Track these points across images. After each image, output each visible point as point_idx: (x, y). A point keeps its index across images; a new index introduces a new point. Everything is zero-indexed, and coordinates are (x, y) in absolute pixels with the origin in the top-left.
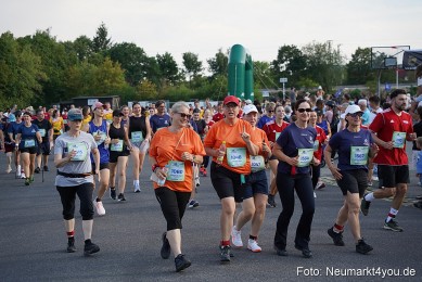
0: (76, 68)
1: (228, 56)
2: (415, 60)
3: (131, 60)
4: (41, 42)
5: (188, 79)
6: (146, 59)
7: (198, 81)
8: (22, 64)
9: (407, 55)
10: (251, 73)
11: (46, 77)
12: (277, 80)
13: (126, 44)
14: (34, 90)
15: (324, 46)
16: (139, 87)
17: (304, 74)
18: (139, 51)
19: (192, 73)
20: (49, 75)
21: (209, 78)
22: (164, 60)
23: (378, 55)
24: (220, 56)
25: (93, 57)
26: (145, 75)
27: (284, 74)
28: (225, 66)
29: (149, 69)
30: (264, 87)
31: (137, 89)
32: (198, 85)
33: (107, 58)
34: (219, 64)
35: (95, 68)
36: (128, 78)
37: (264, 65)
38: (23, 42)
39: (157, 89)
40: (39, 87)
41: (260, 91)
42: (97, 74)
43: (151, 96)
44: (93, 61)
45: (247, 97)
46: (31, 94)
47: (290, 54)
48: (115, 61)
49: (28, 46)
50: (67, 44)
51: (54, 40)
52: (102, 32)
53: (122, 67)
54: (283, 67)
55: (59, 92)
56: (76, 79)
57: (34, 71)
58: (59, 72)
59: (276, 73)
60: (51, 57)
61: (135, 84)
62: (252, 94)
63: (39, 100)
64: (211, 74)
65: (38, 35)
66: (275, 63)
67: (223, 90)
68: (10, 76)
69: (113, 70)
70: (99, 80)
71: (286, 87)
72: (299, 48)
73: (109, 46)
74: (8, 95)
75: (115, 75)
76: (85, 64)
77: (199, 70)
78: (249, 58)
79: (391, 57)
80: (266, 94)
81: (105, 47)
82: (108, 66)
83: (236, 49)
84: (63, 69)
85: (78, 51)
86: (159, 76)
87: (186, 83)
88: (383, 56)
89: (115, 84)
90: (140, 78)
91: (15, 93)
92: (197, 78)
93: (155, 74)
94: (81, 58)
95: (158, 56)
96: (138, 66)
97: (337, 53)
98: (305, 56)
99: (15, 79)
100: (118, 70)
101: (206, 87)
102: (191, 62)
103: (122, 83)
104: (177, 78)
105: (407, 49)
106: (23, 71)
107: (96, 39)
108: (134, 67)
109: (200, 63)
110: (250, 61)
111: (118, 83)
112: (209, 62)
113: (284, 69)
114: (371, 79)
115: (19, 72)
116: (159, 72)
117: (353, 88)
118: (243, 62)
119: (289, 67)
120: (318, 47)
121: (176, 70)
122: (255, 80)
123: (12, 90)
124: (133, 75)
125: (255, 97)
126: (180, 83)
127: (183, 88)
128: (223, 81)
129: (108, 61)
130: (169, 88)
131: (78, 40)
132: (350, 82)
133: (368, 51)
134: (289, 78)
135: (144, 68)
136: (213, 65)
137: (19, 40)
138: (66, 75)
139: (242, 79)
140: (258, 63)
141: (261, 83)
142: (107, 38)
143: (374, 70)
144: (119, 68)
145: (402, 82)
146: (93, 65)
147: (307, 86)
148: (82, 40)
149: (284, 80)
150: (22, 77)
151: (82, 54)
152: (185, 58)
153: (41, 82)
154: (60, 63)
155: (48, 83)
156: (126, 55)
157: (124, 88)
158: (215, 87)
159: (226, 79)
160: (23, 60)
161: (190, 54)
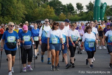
0: (37, 9)
1: (94, 4)
3: (57, 6)
5: (78, 13)
6: (62, 6)
7: (82, 14)
8: (18, 8)
11: (26, 13)
14: (22, 17)
16: (60, 16)
18: (60, 3)
19: (80, 11)
20: (27, 12)
21: (86, 12)
22: (69, 6)
24: (90, 4)
25: (43, 5)
26: (62, 12)
28: (93, 8)
29: (64, 9)
30: (108, 15)
31: (59, 17)
32: (82, 15)
33: (48, 6)
34: (90, 7)
35: (44, 9)
36: (56, 13)
39: (66, 17)
40: (24, 16)
41: (106, 17)
42: (45, 11)
45: (100, 19)
46: (21, 19)
48: (51, 7)
49: (20, 1)
50: (34, 1)
53: (54, 9)
55: (31, 18)
58: (31, 11)
60: (28, 5)
61: (58, 15)
62: (103, 18)
63: (24, 21)
64: (87, 11)
67: (92, 17)
68: (14, 12)
69: (50, 10)
70: (45, 14)
73: (49, 1)
75: (51, 12)
76: (40, 8)
77: (82, 9)
78: (102, 4)
80: (108, 18)
82: (48, 9)
84: (32, 9)
86: (67, 12)
87: (77, 14)
89: (51, 15)
90: (60, 13)
91: (16, 18)
92: (81, 12)
93: (66, 11)
94: (39, 6)
95: (67, 4)
96: (59, 8)
99: (15, 14)
100: (52, 10)
101: (85, 16)
102: (79, 6)
103: (54, 15)
104: (74, 12)
106: (18, 11)
108: (58, 9)
109: (83, 7)
111: (52, 15)
112: (86, 6)
115: (17, 11)
116: (67, 10)
118: (100, 6)
121: (74, 9)
123: (15, 17)
124: (57, 12)
125: (104, 19)
126: (75, 14)
127: (76, 16)
130: (71, 16)
135: (61, 9)
136: (88, 7)
138: (33, 12)
139: (99, 12)
141: (107, 14)
144: (52, 9)
146: (43, 8)
150: (18, 13)
151: (39, 4)
152: (77, 5)
153: (25, 14)
154: (31, 8)
155: (27, 15)
156: (55, 4)
157: (54, 17)
158: (89, 15)
159: (92, 12)
160: (18, 6)
161: (79, 3)
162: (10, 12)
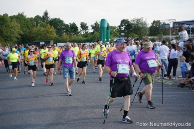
0: (35, 29)
1: (100, 24)
2: (177, 25)
3: (58, 25)
4: (20, 18)
5: (82, 33)
6: (65, 25)
7: (87, 35)
8: (12, 27)
9: (175, 23)
10: (109, 31)
11: (22, 32)
12: (120, 34)
13: (56, 19)
14: (17, 38)
15: (140, 20)
17: (132, 31)
18: (61, 22)
19: (84, 31)
20: (23, 32)
21: (92, 33)
22: (73, 25)
23: (162, 23)
24: (96, 24)
25: (42, 24)
26: (64, 32)
27: (123, 31)
28: (98, 28)
29: (66, 29)
30: (115, 37)
31: (61, 38)
32: (87, 36)
33: (48, 25)
34: (96, 27)
35: (43, 29)
36: (57, 33)
37: (114, 28)
38: (12, 18)
39: (69, 37)
40: (19, 37)
41: (113, 38)
42: (44, 31)
43: (67, 40)
44: (42, 26)
45: (107, 41)
46: (16, 40)
47: (126, 23)
48: (51, 26)
49: (14, 20)
50: (31, 19)
51: (25, 17)
52: (46, 14)
53: (54, 29)
54: (123, 28)
55: (28, 39)
56: (35, 33)
57: (17, 30)
58: (28, 31)
59: (120, 31)
60: (24, 24)
61: (60, 35)
64: (92, 31)
65: (19, 14)
66: (119, 27)
67: (98, 38)
68: (7, 32)
69: (50, 30)
70: (45, 34)
71: (124, 37)
72: (130, 21)
73: (49, 19)
74: (6, 40)
75: (52, 32)
76: (39, 27)
77: (87, 30)
78: (108, 24)
79: (168, 24)
80: (115, 40)
81: (47, 20)
82: (48, 28)
83: (103, 21)
84: (29, 29)
85: (36, 22)
86: (70, 32)
87: (82, 35)
88: (164, 24)
89: (51, 36)
90: (62, 33)
91: (9, 39)
92: (86, 33)
94: (37, 24)
95: (70, 24)
96: (61, 28)
97: (145, 23)
98: (132, 24)
99: (9, 34)
100: (53, 29)
101: (90, 37)
102: (84, 26)
103: (55, 35)
104: (78, 33)
105: (174, 21)
106: (12, 30)
107: (43, 17)
108: (59, 28)
109: (88, 27)
110: (109, 26)
111: (53, 35)
112: (91, 26)
113: (123, 29)
114: (159, 33)
116: (70, 30)
117: (152, 37)
118: (106, 26)
119: (125, 28)
120: (137, 20)
121: (77, 30)
122: (111, 33)
123: (8, 38)
124: (59, 32)
125: (111, 41)
126: (79, 35)
127: (81, 37)
128: (97, 34)
129: (49, 26)
130: (74, 37)
131: (36, 17)
132: (151, 34)
133: (158, 22)
134: (125, 33)
135: (64, 29)
136: (93, 28)
137: (10, 17)
138: (31, 31)
139: (106, 33)
140: (112, 27)
141: (113, 35)
142: (48, 16)
143: (160, 30)
145: (172, 35)
146: (42, 28)
147: (133, 36)
148: (38, 17)
149: (123, 34)
150: (12, 33)
151: (37, 23)
152: (81, 24)
153: (20, 35)
154: (28, 27)
155: (23, 35)
156: (56, 23)
157: (55, 37)
158: (94, 37)
159: (98, 33)
160: (12, 25)
161: (83, 23)
162: (2, 32)
